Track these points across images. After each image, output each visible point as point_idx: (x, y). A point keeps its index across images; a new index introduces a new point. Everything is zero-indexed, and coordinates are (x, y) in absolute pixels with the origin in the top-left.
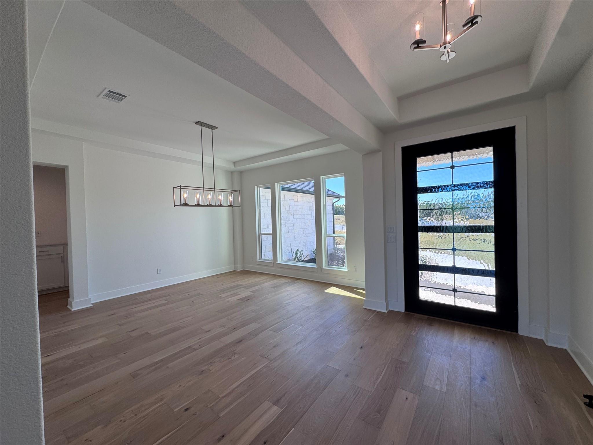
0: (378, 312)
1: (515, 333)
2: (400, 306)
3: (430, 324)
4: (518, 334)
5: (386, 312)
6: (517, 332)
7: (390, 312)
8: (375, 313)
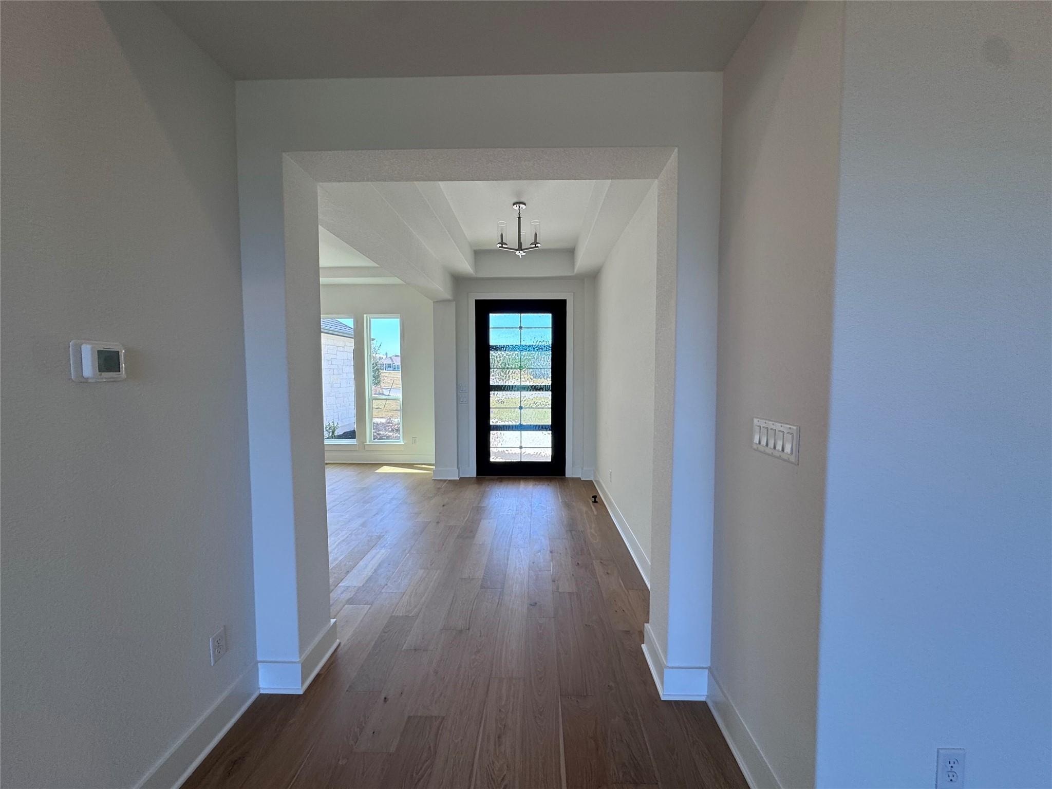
0: (449, 480)
1: (563, 477)
2: (471, 470)
3: (501, 481)
4: (566, 478)
5: (458, 479)
6: (564, 475)
7: (461, 479)
8: (447, 482)
